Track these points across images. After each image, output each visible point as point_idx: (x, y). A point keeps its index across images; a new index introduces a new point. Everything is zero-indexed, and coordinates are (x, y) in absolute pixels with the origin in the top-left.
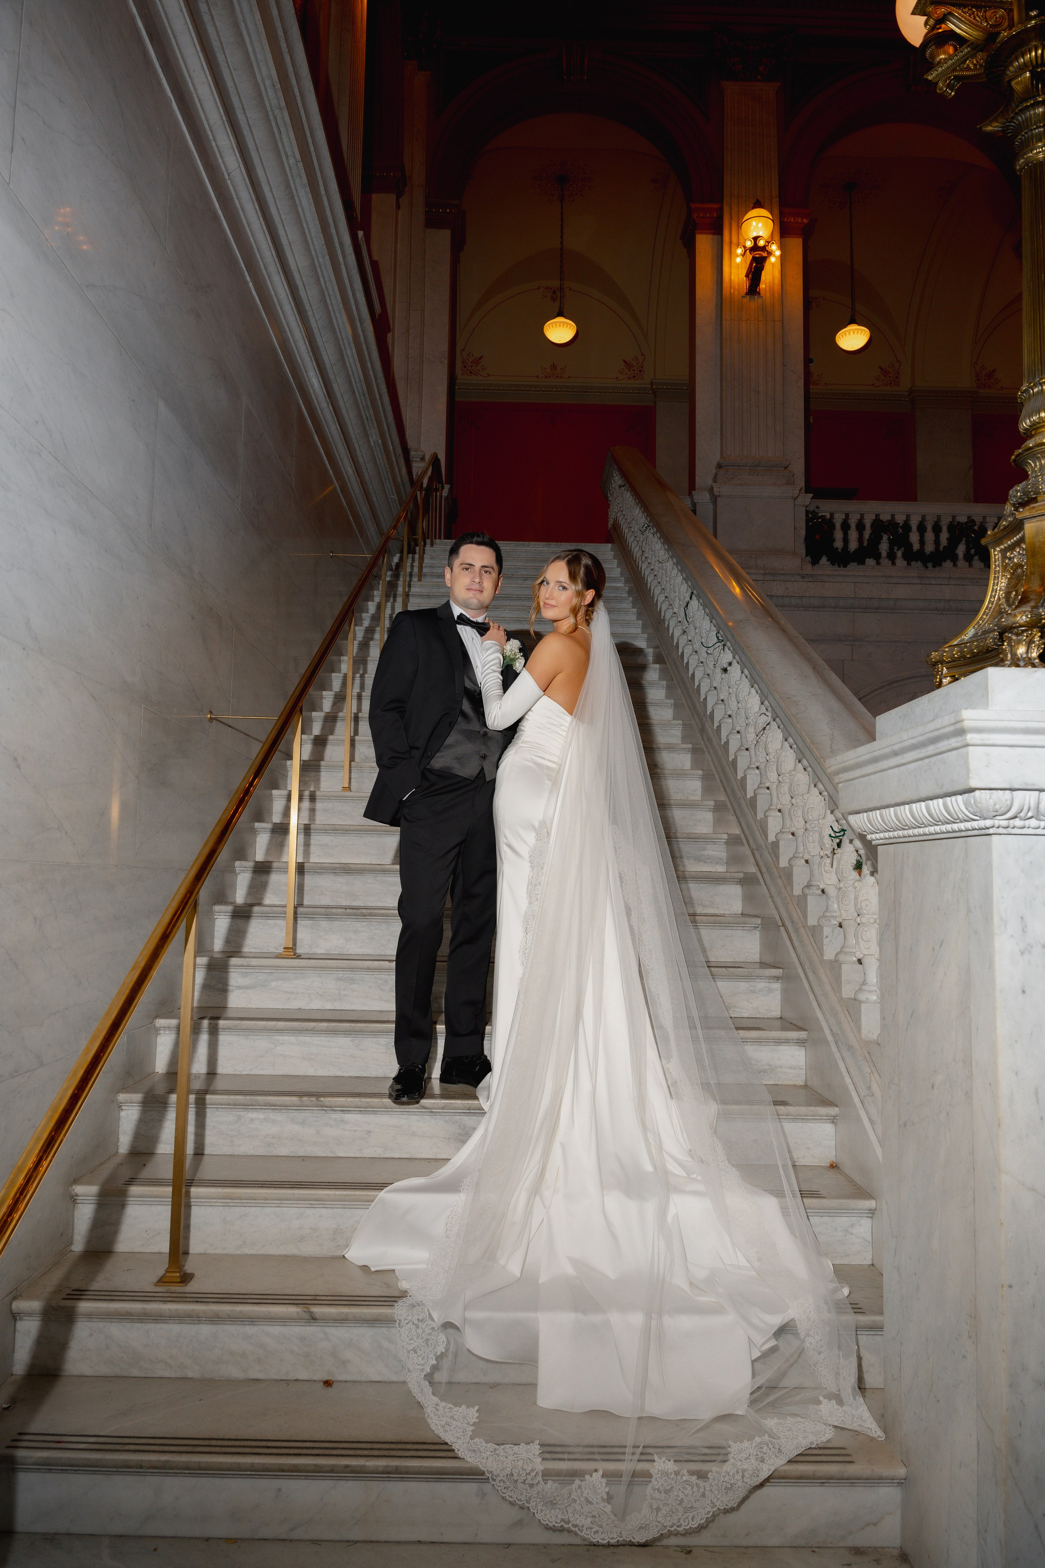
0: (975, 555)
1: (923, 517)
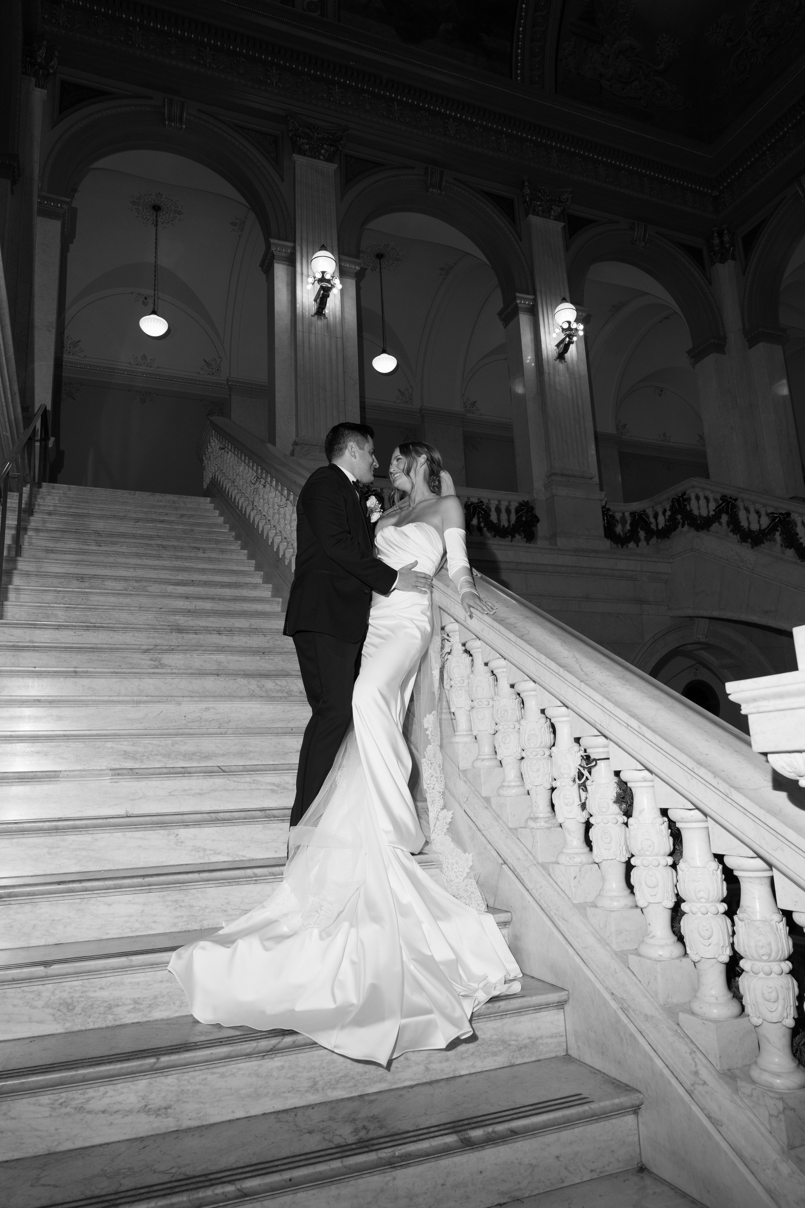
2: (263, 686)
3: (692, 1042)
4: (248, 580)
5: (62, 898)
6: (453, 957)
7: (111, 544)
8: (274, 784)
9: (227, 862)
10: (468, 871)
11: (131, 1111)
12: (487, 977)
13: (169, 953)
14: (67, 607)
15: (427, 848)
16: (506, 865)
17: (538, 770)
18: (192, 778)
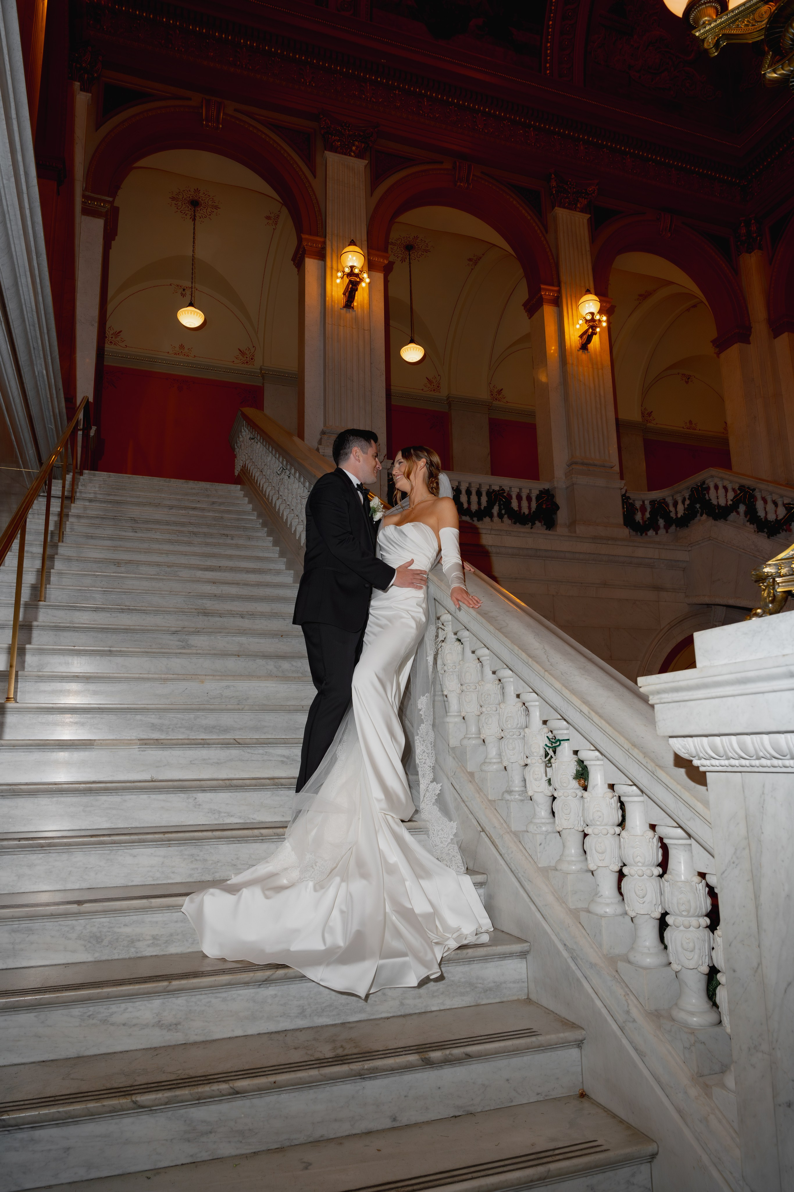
0: (505, 514)
1: (470, 484)
2: (280, 667)
3: (627, 986)
4: (272, 566)
5: (94, 849)
6: (431, 910)
7: (146, 530)
8: (284, 756)
9: (239, 823)
10: (452, 837)
11: (146, 1026)
12: (461, 929)
13: (184, 898)
14: (104, 591)
15: (416, 816)
16: (484, 833)
17: (514, 749)
18: (211, 749)
